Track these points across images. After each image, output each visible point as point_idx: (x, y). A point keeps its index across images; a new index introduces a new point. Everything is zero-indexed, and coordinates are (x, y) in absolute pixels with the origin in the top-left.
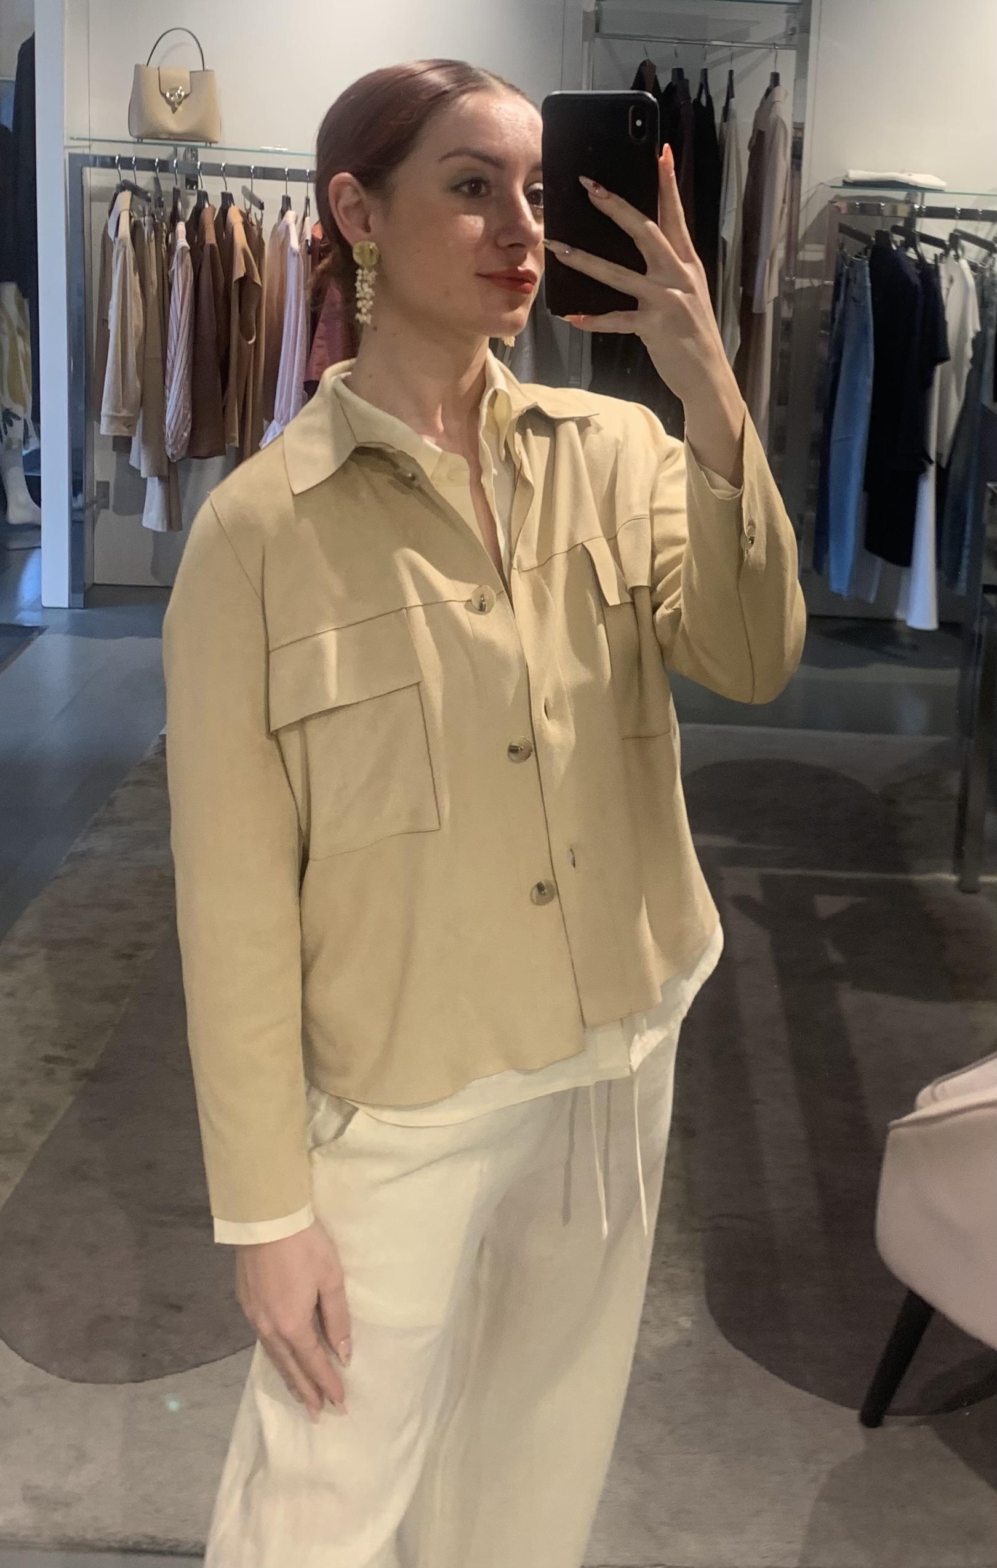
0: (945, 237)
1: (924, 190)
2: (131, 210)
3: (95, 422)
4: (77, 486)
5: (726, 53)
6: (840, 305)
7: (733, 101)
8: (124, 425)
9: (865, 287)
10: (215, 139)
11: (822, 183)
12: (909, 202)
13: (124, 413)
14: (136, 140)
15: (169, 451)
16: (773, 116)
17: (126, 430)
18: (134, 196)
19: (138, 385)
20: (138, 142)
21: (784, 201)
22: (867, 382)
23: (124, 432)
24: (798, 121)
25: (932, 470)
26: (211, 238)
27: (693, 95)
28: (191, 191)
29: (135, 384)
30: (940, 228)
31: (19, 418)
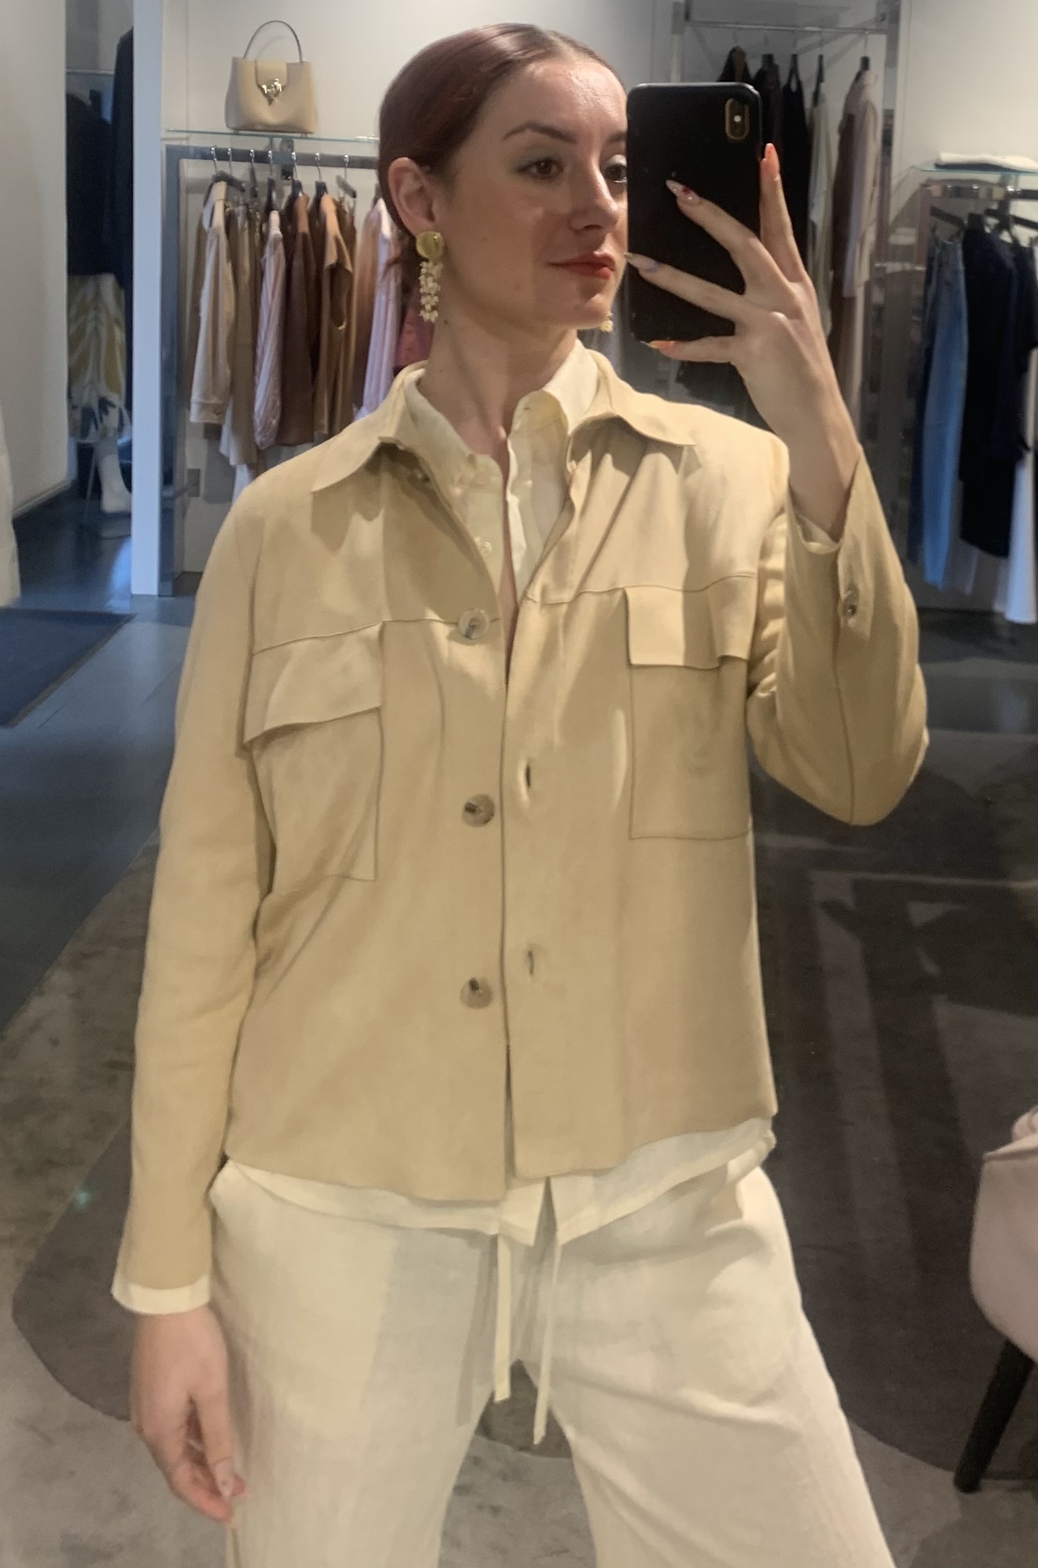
1: (1017, 172)
2: (226, 200)
3: (186, 409)
4: (167, 476)
5: (815, 39)
6: (932, 290)
7: (823, 85)
8: (214, 412)
9: (956, 272)
10: (312, 131)
11: (913, 167)
12: (1003, 184)
13: (214, 400)
14: (232, 131)
15: (258, 439)
16: (862, 99)
17: (215, 417)
18: (231, 189)
19: (228, 371)
20: (234, 134)
21: (874, 184)
22: (960, 367)
23: (214, 419)
24: (889, 107)
25: (1029, 458)
26: (303, 226)
27: (783, 80)
28: (285, 181)
29: (225, 371)
30: (1034, 211)
31: (113, 406)
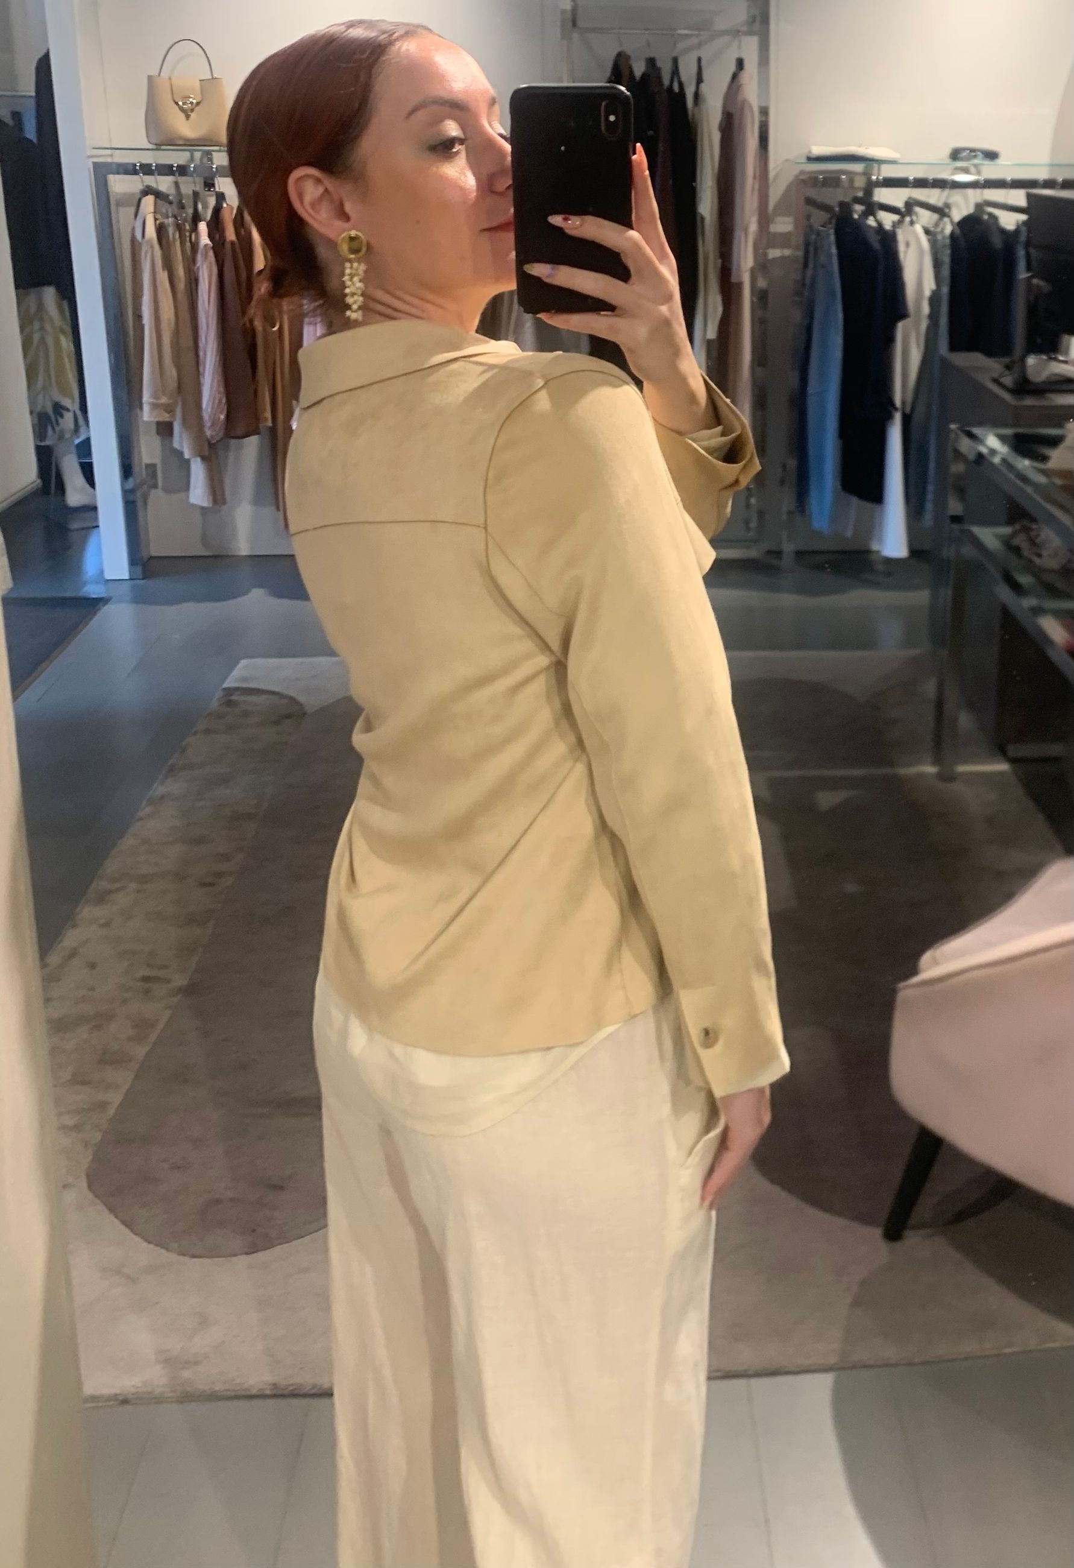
0: (900, 204)
1: (880, 162)
2: (155, 213)
3: (138, 410)
4: (127, 470)
5: (694, 41)
6: (809, 272)
7: (702, 85)
8: (165, 411)
9: (830, 255)
11: (787, 160)
12: (867, 174)
13: (164, 400)
14: (154, 147)
15: (208, 433)
16: (740, 98)
17: (167, 415)
18: (157, 199)
19: (174, 373)
20: (156, 149)
21: (755, 178)
22: (837, 341)
23: (166, 417)
24: (764, 104)
25: (898, 417)
26: (230, 235)
27: (666, 82)
28: (209, 193)
29: (172, 372)
30: (896, 197)
31: (68, 410)
